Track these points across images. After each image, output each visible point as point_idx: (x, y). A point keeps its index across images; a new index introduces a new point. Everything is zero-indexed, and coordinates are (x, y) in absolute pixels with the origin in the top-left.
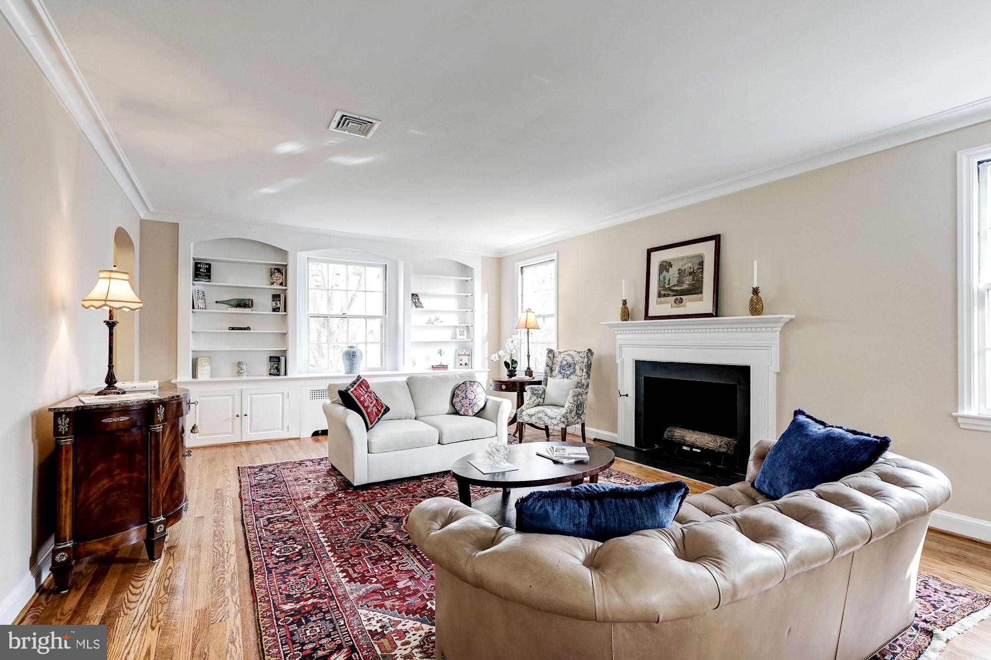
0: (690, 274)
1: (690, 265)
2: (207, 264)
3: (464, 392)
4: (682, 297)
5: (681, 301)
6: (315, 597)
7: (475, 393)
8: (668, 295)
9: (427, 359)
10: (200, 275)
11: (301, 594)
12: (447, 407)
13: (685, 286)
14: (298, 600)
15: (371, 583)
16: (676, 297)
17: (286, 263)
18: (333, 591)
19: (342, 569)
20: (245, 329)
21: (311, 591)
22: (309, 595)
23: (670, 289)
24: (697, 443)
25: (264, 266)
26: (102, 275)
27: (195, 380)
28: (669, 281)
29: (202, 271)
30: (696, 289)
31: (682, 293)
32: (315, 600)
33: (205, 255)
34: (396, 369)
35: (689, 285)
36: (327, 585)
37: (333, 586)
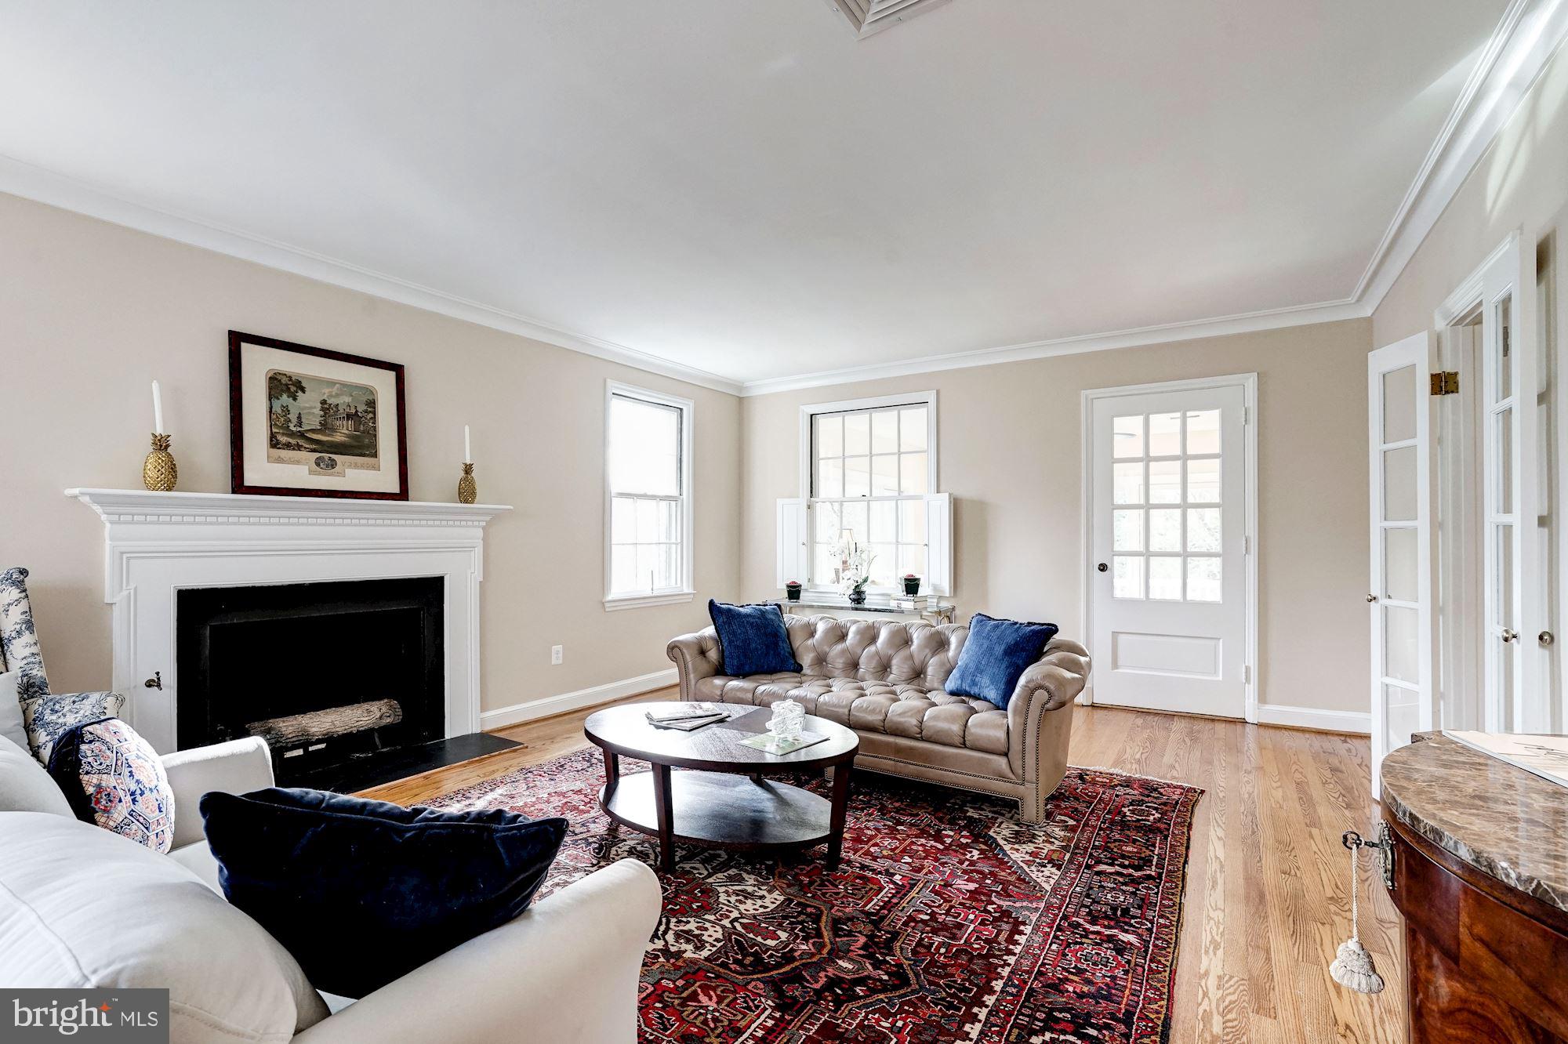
0: (349, 417)
1: (348, 399)
3: (126, 771)
4: (333, 456)
5: (333, 464)
6: (1085, 930)
8: (299, 447)
11: (1100, 944)
13: (339, 438)
14: (1110, 939)
15: (1000, 907)
16: (318, 455)
18: (1056, 924)
19: (1011, 947)
21: (1084, 940)
22: (1091, 936)
23: (302, 435)
24: (337, 729)
28: (299, 417)
30: (363, 446)
31: (333, 450)
32: (1087, 926)
35: (348, 436)
36: (1056, 937)
37: (1048, 930)
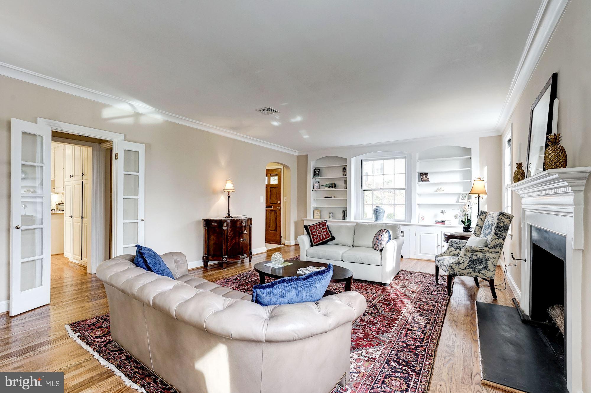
2: (318, 170)
3: (378, 236)
7: (382, 237)
9: (436, 216)
10: (316, 175)
12: (371, 244)
17: (346, 165)
20: (330, 197)
25: (341, 167)
26: (227, 182)
27: (314, 219)
29: (317, 173)
33: (319, 166)
34: (410, 222)
